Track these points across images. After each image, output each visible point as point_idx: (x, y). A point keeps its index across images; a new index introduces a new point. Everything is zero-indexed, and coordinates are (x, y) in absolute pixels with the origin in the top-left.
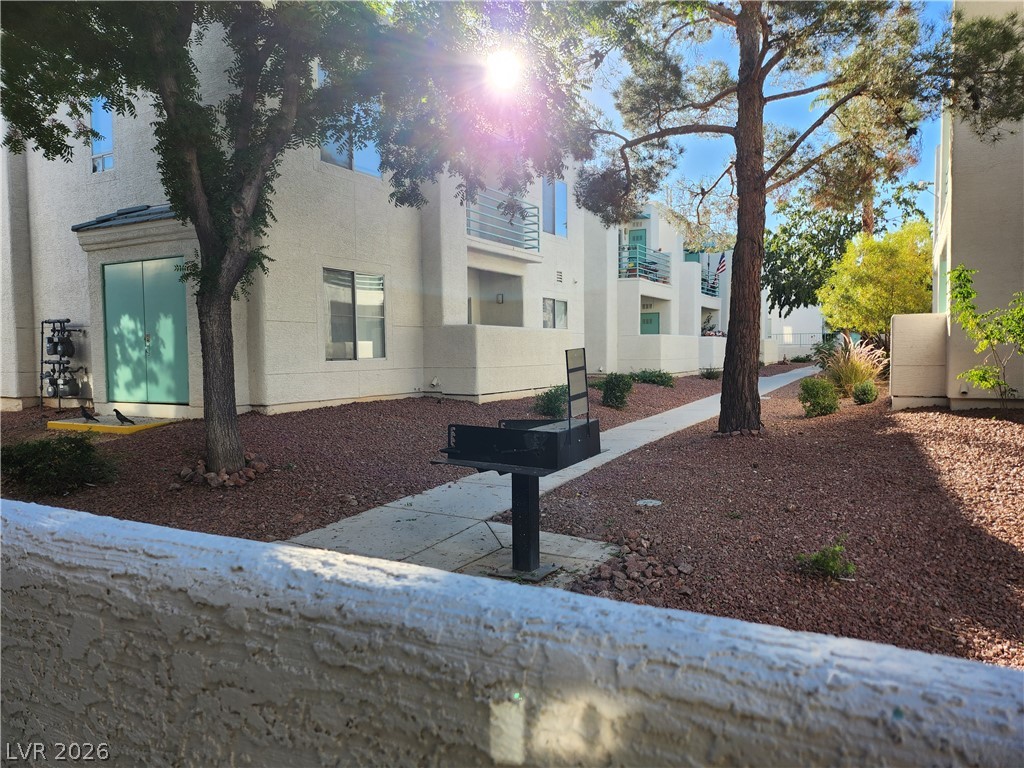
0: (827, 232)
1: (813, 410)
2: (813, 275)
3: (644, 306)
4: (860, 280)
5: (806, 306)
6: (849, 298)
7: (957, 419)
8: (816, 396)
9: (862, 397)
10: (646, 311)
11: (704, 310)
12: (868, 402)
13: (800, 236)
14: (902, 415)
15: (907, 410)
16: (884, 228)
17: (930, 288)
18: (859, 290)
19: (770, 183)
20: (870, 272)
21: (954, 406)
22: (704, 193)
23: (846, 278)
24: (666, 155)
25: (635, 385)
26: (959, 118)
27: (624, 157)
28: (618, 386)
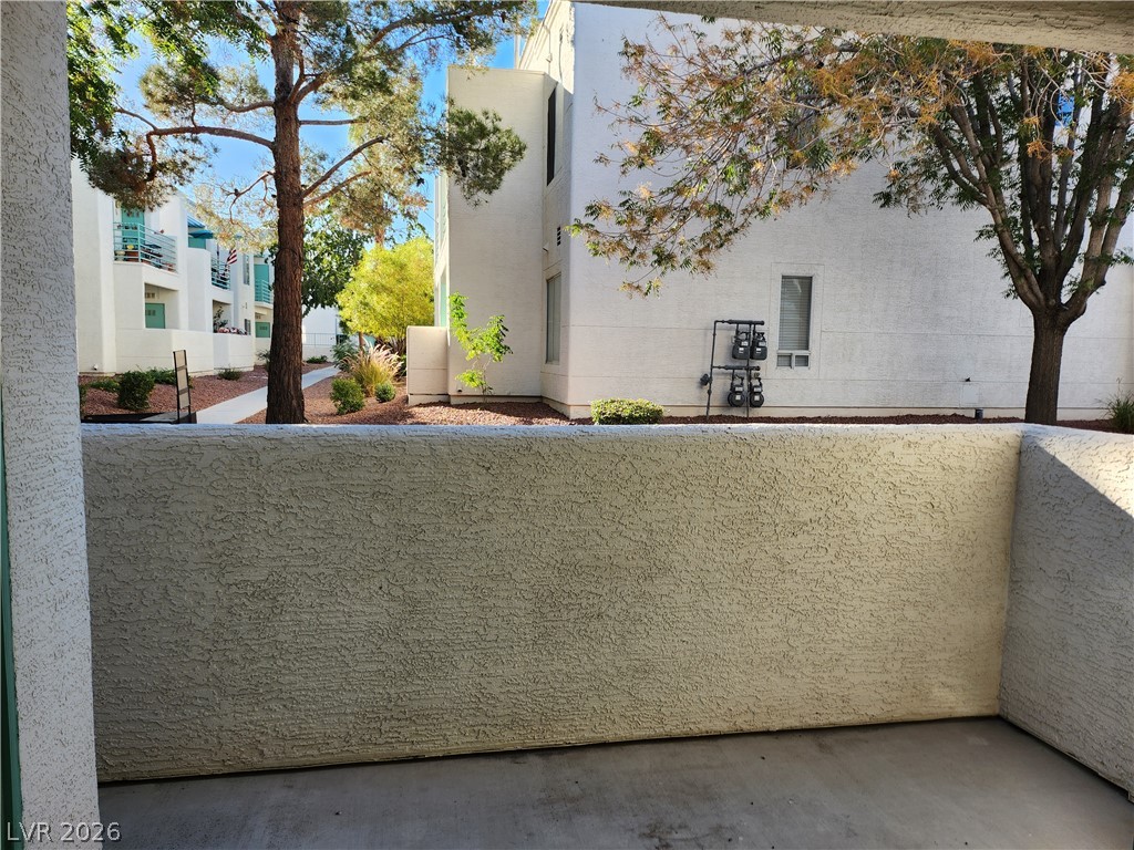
0: (340, 234)
1: (344, 408)
2: (329, 276)
3: (148, 295)
4: (377, 289)
5: (323, 306)
6: (366, 304)
7: (455, 411)
8: (346, 395)
9: (383, 396)
10: (151, 301)
11: (215, 303)
12: (389, 400)
13: (314, 234)
14: (416, 409)
15: (419, 405)
16: (392, 238)
17: (432, 300)
18: (375, 297)
19: (306, 199)
20: (384, 283)
21: (453, 401)
22: (237, 194)
23: (364, 285)
24: (198, 150)
25: (157, 386)
26: (453, 182)
27: (149, 141)
28: (138, 386)
